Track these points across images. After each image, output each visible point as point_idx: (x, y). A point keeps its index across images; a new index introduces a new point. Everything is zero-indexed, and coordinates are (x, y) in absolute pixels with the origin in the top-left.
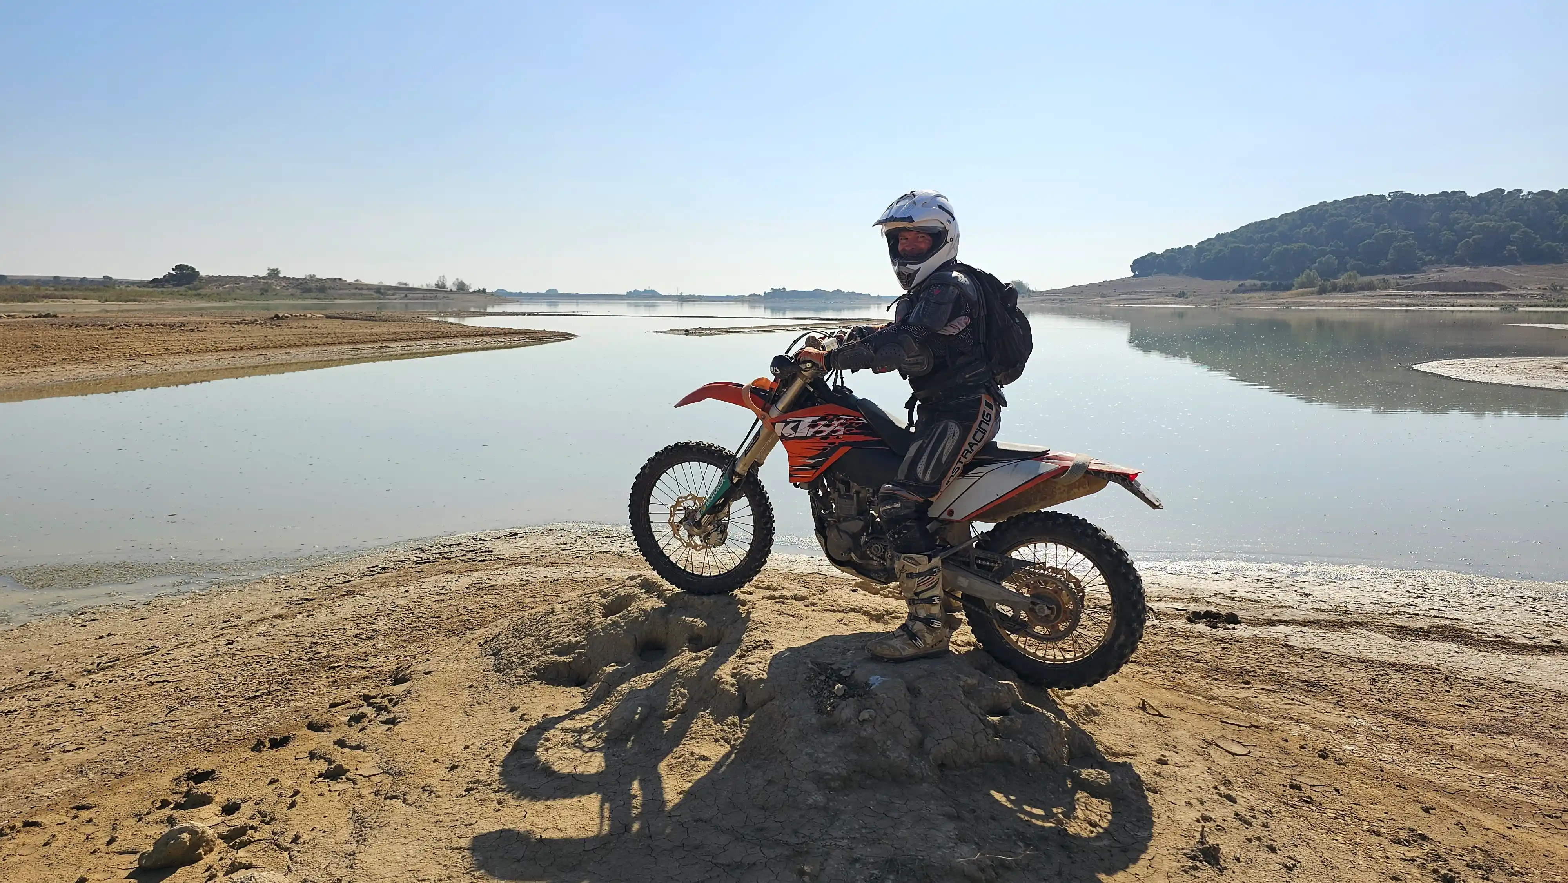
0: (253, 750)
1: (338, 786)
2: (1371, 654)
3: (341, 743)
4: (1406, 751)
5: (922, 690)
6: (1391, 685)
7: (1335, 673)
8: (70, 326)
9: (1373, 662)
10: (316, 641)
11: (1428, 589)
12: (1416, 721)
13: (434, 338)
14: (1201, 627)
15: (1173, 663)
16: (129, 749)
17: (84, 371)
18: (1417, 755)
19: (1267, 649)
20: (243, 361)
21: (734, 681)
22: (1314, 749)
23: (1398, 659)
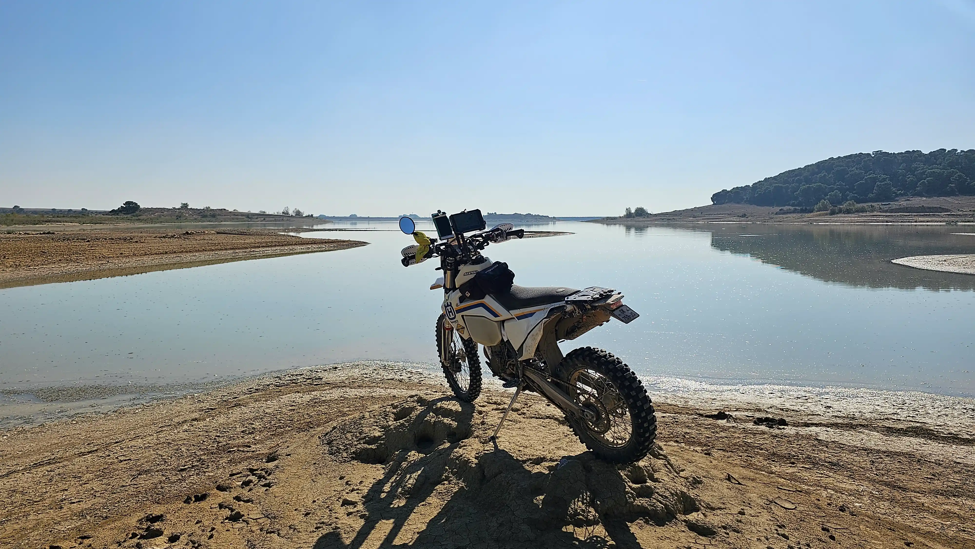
0: (185, 502)
1: (237, 525)
2: (871, 445)
3: (238, 499)
4: (894, 507)
5: (593, 468)
6: (884, 465)
7: (848, 457)
8: (64, 240)
9: (872, 450)
10: (219, 435)
11: (906, 403)
12: (900, 488)
13: (283, 245)
14: (763, 428)
15: (746, 450)
16: (110, 502)
17: (71, 267)
18: (901, 509)
19: (805, 442)
20: (167, 261)
21: (477, 461)
22: (836, 506)
23: (888, 448)
